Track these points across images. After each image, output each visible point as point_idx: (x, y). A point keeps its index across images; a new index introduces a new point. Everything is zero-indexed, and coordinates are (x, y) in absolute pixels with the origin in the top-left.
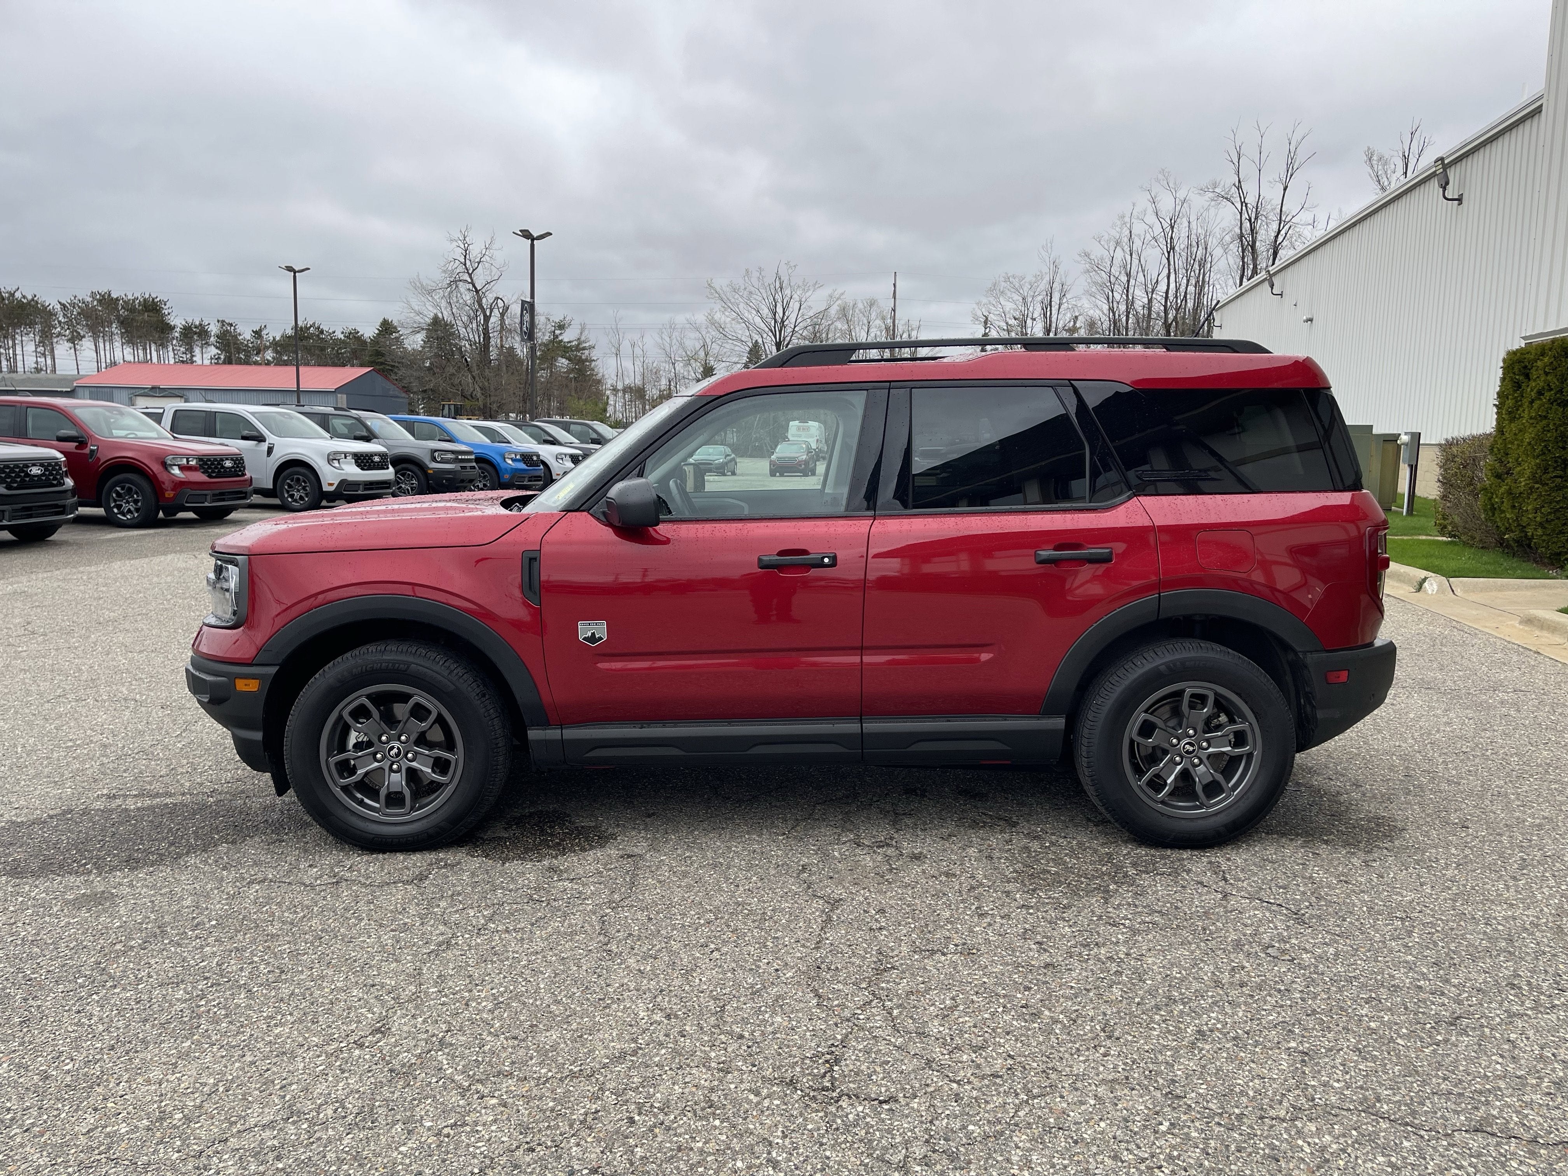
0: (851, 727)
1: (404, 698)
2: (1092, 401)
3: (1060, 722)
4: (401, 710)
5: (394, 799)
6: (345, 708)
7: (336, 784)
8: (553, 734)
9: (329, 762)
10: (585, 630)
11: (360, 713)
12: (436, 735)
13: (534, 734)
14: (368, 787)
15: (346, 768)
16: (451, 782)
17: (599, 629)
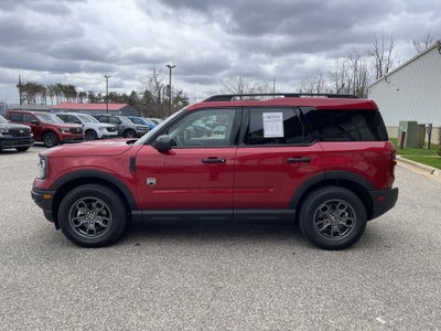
0: (230, 212)
1: (95, 201)
2: (304, 112)
3: (294, 211)
4: (94, 204)
5: (91, 232)
6: (77, 204)
7: (74, 227)
8: (139, 212)
9: (71, 220)
10: (149, 181)
11: (81, 205)
12: (104, 212)
13: (133, 212)
14: (83, 228)
15: (77, 222)
16: (108, 227)
17: (154, 181)
